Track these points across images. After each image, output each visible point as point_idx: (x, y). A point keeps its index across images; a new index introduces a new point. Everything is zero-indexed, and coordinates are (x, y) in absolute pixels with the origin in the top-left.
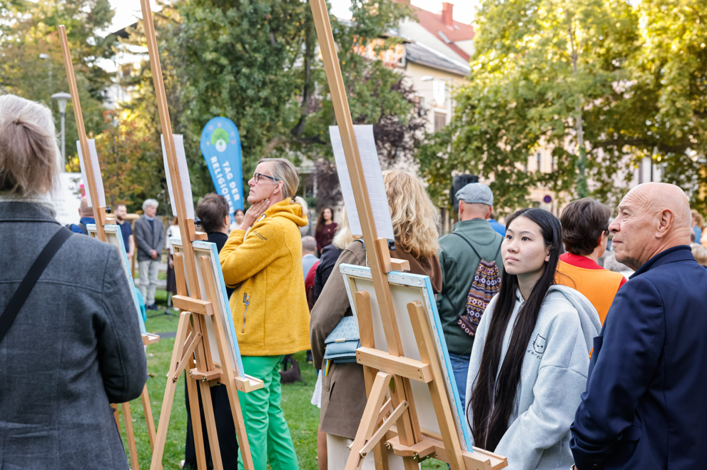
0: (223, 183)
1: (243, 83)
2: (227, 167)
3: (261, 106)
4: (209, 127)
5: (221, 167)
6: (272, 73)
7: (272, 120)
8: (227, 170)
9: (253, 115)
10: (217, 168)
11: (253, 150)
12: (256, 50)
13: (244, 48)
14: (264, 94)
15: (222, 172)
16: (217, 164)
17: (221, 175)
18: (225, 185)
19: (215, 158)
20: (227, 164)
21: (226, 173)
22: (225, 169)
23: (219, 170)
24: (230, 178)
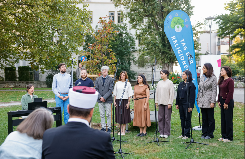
2: (183, 42)
4: (169, 17)
5: (179, 42)
8: (184, 44)
10: (176, 44)
15: (180, 45)
16: (176, 41)
17: (179, 48)
18: (182, 54)
19: (174, 37)
20: (183, 40)
21: (183, 46)
22: (182, 44)
23: (178, 44)
24: (186, 49)
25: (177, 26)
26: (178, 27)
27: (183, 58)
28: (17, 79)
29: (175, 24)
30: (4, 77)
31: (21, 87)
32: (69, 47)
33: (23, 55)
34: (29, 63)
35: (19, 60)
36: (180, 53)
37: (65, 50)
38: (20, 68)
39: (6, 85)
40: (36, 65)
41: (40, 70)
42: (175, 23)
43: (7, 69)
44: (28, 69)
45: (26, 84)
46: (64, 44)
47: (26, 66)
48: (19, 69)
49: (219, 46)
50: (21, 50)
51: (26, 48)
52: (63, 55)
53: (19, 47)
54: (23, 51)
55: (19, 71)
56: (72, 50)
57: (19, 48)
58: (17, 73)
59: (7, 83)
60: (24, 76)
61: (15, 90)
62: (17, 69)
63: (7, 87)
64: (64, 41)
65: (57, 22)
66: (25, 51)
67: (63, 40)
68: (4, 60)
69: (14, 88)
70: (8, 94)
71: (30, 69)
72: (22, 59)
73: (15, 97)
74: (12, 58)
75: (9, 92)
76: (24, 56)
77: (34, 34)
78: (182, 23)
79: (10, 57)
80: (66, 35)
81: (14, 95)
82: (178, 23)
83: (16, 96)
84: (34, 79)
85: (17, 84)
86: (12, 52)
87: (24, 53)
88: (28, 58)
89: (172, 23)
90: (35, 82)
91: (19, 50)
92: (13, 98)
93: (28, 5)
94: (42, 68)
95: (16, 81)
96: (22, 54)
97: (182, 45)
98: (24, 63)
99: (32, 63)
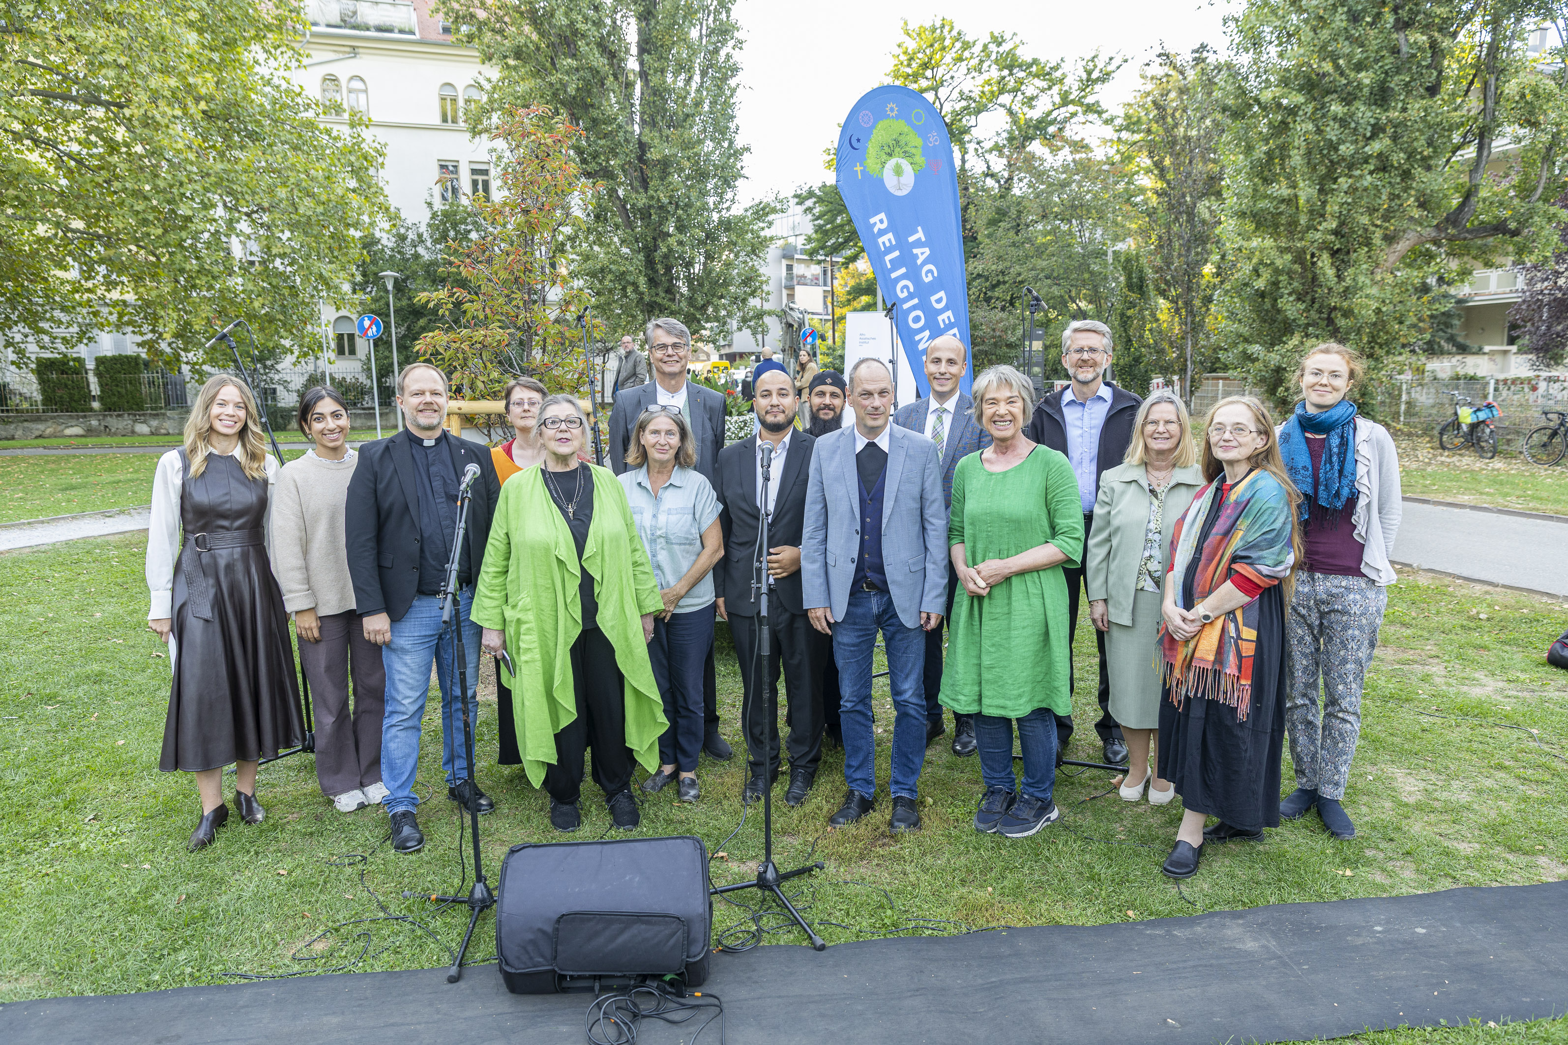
0: (911, 296)
1: (1332, 132)
2: (918, 244)
3: (1371, 173)
4: (860, 118)
5: (902, 244)
6: (1395, 108)
7: (1393, 197)
8: (922, 253)
9: (1352, 190)
10: (888, 250)
11: (1354, 256)
12: (1360, 67)
13: (1337, 67)
14: (1375, 147)
15: (907, 259)
16: (890, 235)
17: (903, 270)
18: (916, 301)
19: (882, 216)
20: (920, 235)
21: (919, 262)
22: (915, 251)
23: (896, 254)
24: (930, 278)
25: (892, 162)
26: (898, 171)
27: (917, 319)
28: (96, 405)
29: (884, 157)
30: (38, 397)
31: (115, 434)
32: (306, 279)
33: (111, 313)
34: (139, 345)
35: (95, 331)
36: (905, 294)
37: (286, 292)
38: (101, 361)
39: (49, 428)
40: (168, 350)
41: (185, 368)
42: (887, 150)
43: (44, 368)
44: (137, 364)
45: (135, 421)
46: (281, 268)
47: (129, 353)
48: (98, 366)
49: (790, 288)
50: (99, 293)
51: (117, 284)
52: (284, 313)
53: (87, 280)
54: (108, 296)
55: (99, 374)
56: (318, 291)
57: (90, 284)
58: (93, 380)
59: (52, 418)
60: (123, 391)
61: (85, 447)
62: (90, 365)
63: (54, 436)
64: (283, 256)
65: (244, 178)
66: (115, 295)
67: (274, 251)
68: (27, 330)
69: (83, 440)
70: (52, 470)
71: (146, 364)
72: (107, 329)
73: (84, 486)
74: (61, 323)
75: (58, 460)
76: (114, 318)
77: (145, 222)
78: (913, 151)
79: (52, 319)
80: (288, 234)
81: (80, 472)
82: (897, 150)
83: (91, 479)
84: (167, 403)
85: (94, 423)
86: (57, 299)
87: (115, 304)
88: (130, 323)
89: (872, 149)
90: (169, 413)
91: (89, 290)
92: (73, 488)
93: (107, 105)
94: (196, 364)
95: (91, 410)
96: (105, 310)
97: (916, 257)
98: (117, 344)
99: (150, 345)
